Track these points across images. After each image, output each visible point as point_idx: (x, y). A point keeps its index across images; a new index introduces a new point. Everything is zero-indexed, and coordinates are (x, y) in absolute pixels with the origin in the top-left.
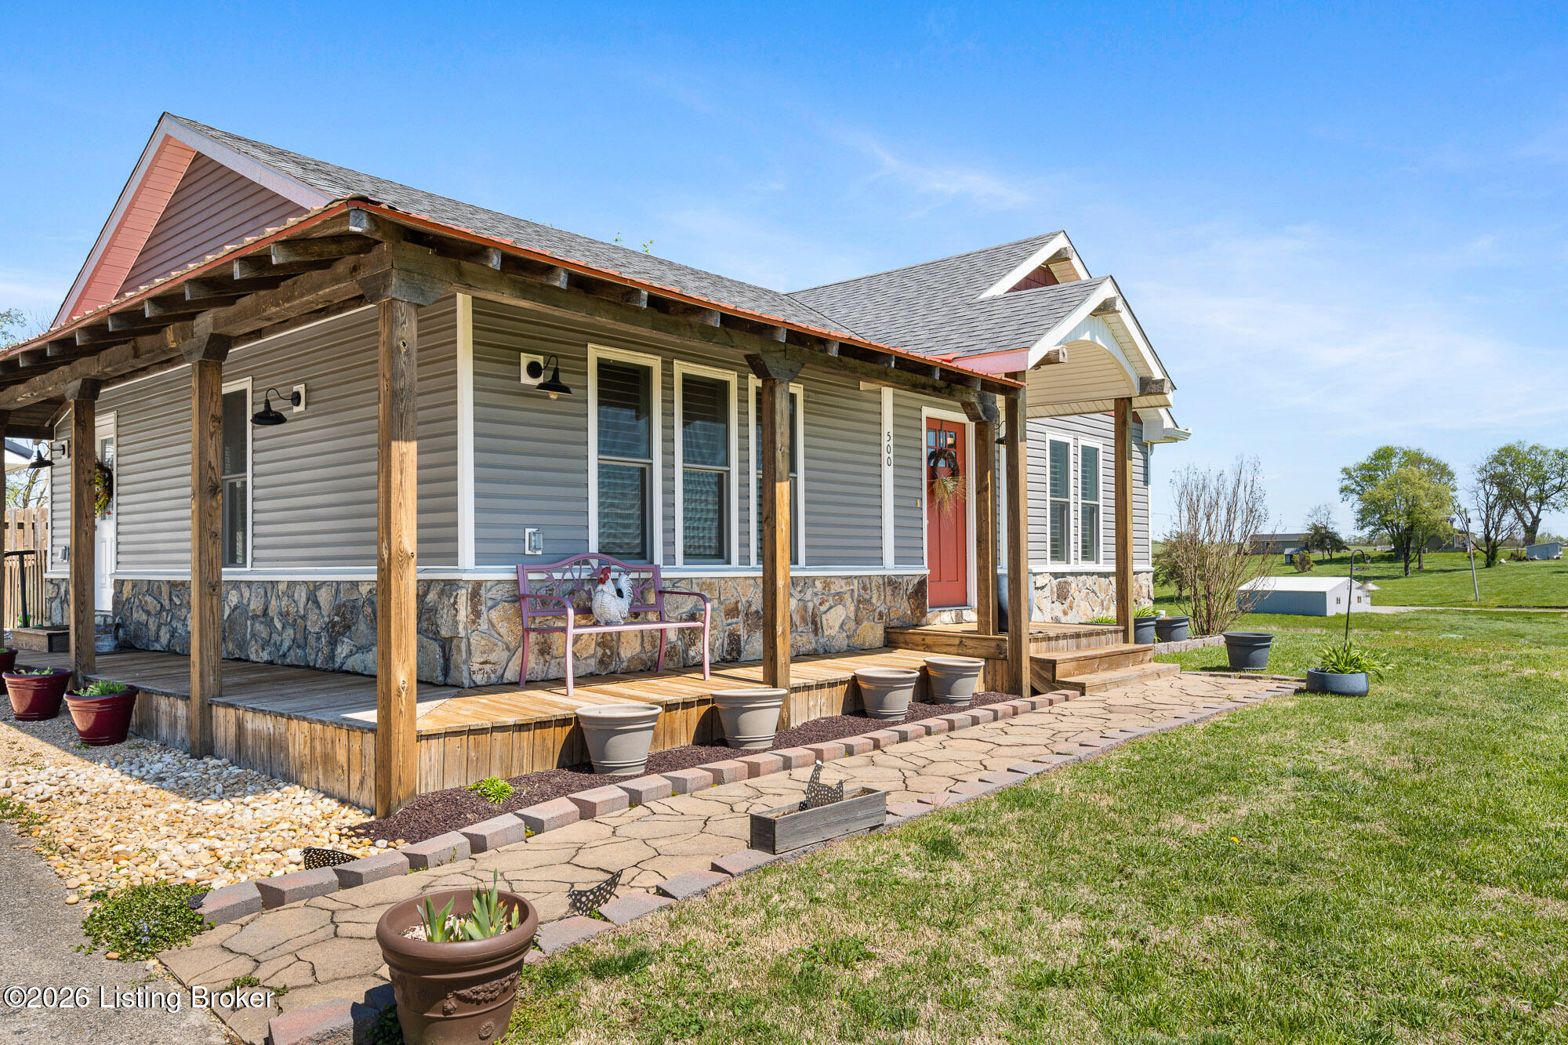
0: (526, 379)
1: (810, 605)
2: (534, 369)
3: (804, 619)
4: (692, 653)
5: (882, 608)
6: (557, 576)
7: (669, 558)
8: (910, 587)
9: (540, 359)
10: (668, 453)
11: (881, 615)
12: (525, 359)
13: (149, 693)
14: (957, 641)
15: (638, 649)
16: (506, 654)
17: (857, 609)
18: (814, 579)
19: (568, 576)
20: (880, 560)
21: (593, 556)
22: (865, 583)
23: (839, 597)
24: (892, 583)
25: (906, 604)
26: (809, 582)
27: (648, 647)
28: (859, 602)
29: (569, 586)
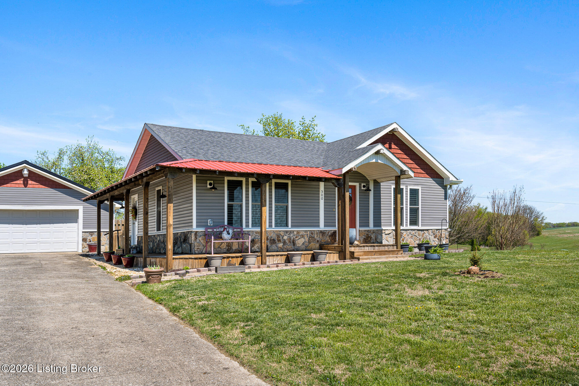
0: (209, 186)
1: (292, 238)
2: (210, 184)
3: (290, 242)
4: (253, 249)
5: (319, 239)
6: (215, 230)
7: (247, 226)
8: (329, 234)
9: (212, 182)
10: (247, 201)
11: (318, 241)
12: (208, 182)
13: (137, 257)
14: (334, 247)
15: (237, 247)
16: (203, 247)
17: (309, 239)
18: (294, 231)
19: (218, 230)
20: (318, 226)
21: (226, 226)
22: (312, 232)
23: (303, 236)
24: (323, 233)
25: (328, 238)
26: (291, 232)
27: (240, 247)
28: (310, 237)
29: (218, 233)
